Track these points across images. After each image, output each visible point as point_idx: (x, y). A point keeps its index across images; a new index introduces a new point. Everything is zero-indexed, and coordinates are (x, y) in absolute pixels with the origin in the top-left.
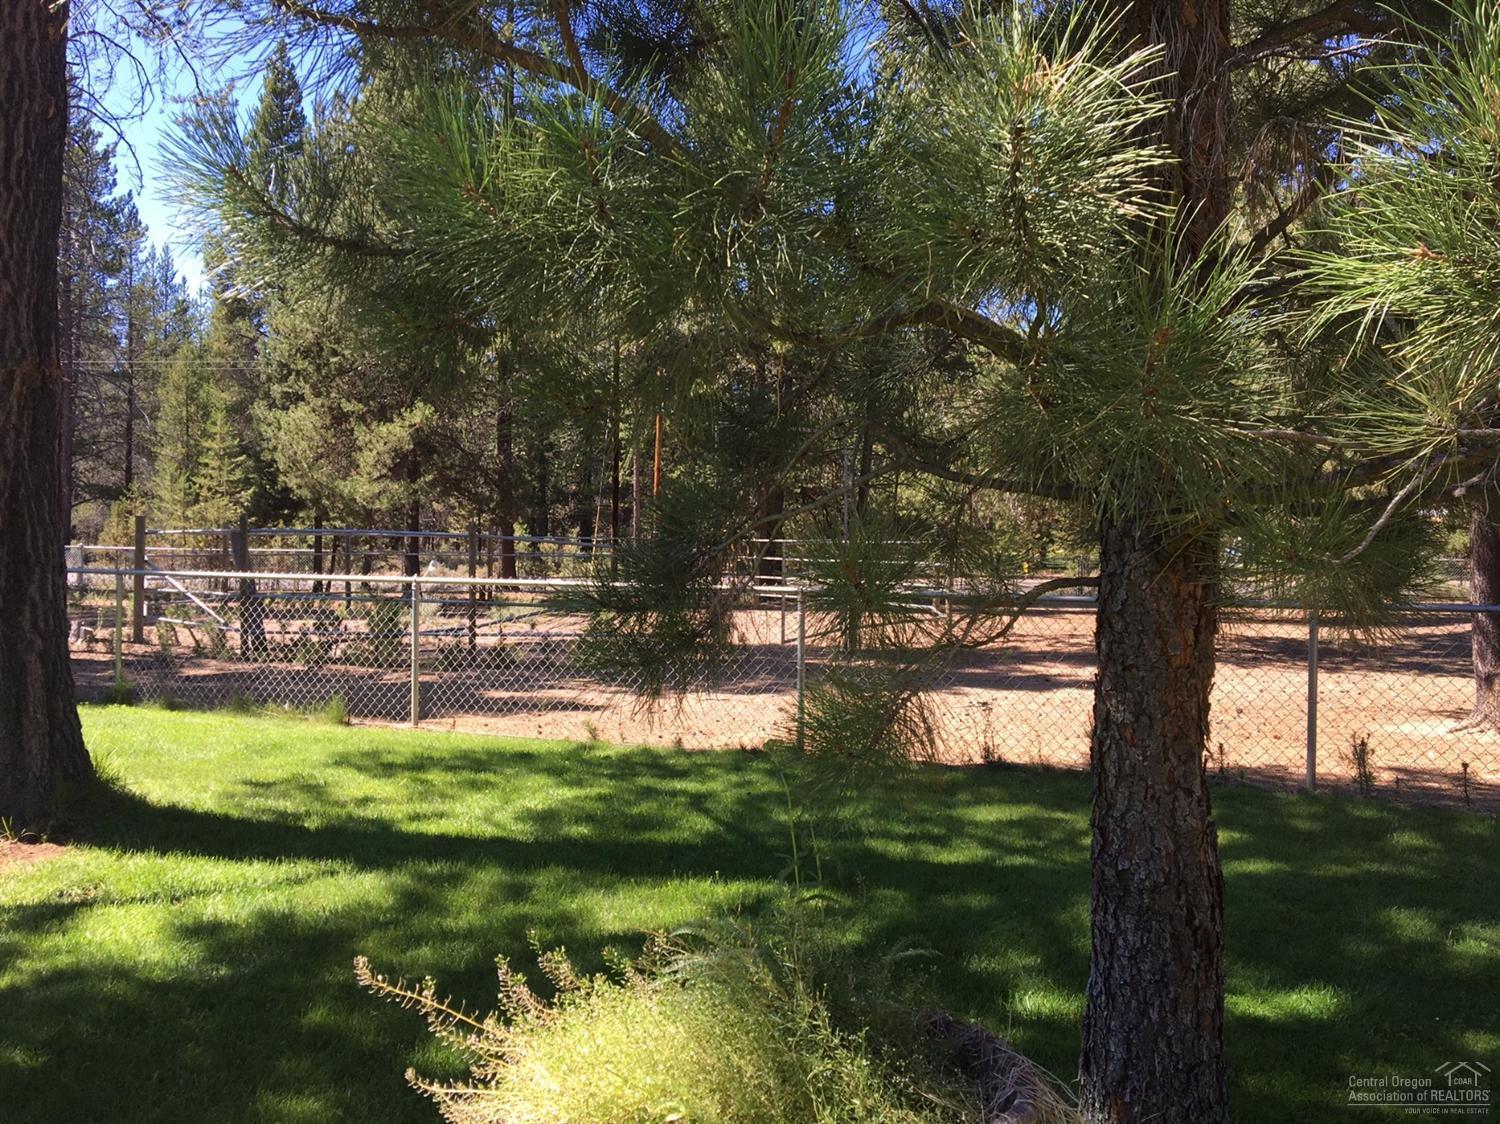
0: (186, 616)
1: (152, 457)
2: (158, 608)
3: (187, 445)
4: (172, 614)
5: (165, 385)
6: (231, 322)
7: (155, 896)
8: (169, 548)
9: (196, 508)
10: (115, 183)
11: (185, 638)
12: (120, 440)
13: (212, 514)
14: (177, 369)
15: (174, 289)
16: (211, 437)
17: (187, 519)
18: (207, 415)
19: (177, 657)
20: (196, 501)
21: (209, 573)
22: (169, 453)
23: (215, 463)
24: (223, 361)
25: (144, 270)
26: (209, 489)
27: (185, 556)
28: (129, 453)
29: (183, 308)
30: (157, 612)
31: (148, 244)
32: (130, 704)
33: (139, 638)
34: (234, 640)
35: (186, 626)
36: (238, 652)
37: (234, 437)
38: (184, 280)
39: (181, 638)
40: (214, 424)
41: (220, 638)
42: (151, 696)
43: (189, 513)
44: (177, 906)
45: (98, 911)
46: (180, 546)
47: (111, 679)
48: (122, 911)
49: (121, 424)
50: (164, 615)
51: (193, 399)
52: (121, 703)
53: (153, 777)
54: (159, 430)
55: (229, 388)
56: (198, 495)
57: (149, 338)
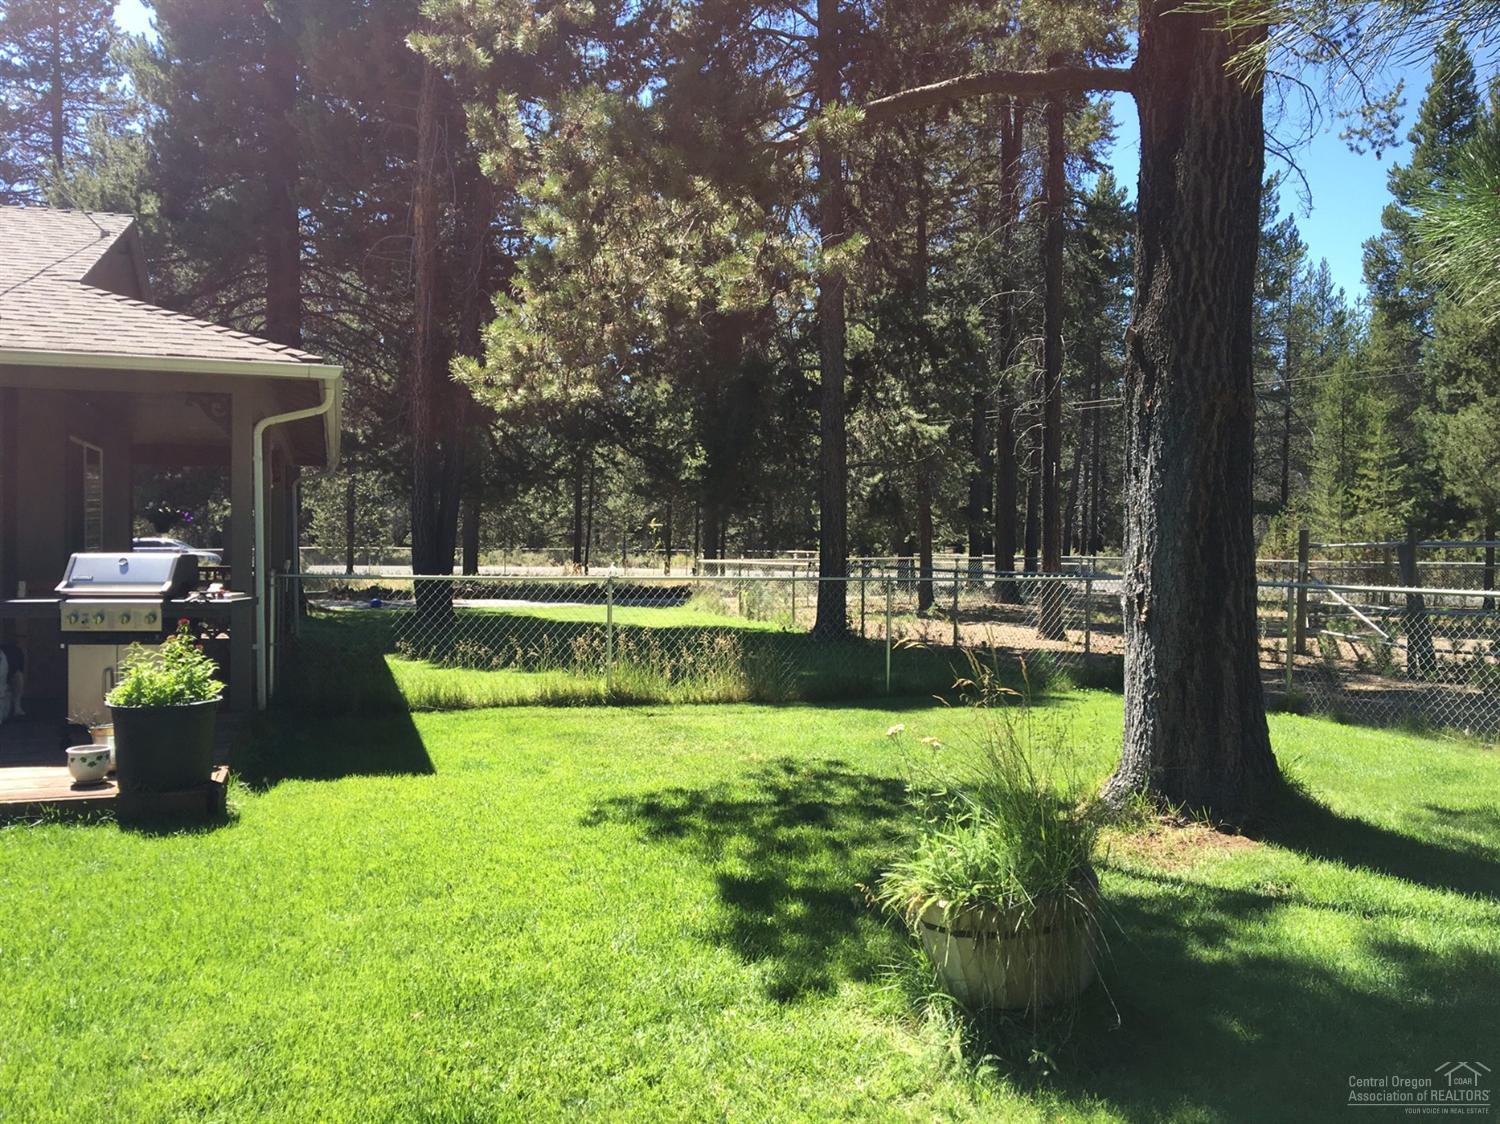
0: (1347, 630)
1: (1307, 471)
2: (1317, 620)
3: (1341, 457)
4: (1333, 627)
5: (1321, 400)
6: (1392, 328)
7: (1347, 907)
8: (1326, 561)
9: (1353, 521)
10: (1277, 210)
11: (1346, 651)
12: (1278, 457)
13: (1370, 527)
14: (1332, 383)
15: (1331, 303)
16: (1371, 447)
17: (1343, 531)
18: (1363, 425)
19: (1341, 670)
20: (1353, 514)
21: (1367, 588)
22: (1324, 467)
23: (1374, 474)
24: (1383, 369)
25: (1303, 289)
26: (1368, 501)
27: (1342, 570)
28: (1285, 469)
29: (1340, 319)
30: (1318, 625)
31: (1306, 263)
32: (1301, 714)
33: (1301, 649)
34: (1400, 656)
35: (1346, 640)
36: (1404, 669)
37: (1392, 447)
38: (1342, 292)
39: (1343, 652)
40: (1373, 433)
41: (1385, 654)
42: (1321, 707)
43: (1346, 526)
44: (1369, 922)
45: (1293, 909)
46: (1336, 558)
47: (1279, 687)
48: (1316, 914)
49: (1278, 441)
50: (1325, 628)
51: (1349, 411)
52: (1292, 712)
53: (1333, 789)
54: (1314, 444)
55: (1387, 396)
56: (1356, 507)
57: (1305, 355)
